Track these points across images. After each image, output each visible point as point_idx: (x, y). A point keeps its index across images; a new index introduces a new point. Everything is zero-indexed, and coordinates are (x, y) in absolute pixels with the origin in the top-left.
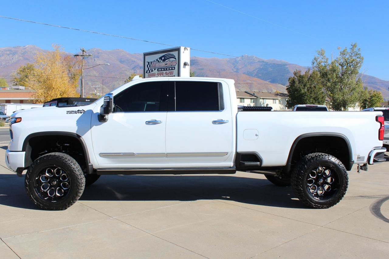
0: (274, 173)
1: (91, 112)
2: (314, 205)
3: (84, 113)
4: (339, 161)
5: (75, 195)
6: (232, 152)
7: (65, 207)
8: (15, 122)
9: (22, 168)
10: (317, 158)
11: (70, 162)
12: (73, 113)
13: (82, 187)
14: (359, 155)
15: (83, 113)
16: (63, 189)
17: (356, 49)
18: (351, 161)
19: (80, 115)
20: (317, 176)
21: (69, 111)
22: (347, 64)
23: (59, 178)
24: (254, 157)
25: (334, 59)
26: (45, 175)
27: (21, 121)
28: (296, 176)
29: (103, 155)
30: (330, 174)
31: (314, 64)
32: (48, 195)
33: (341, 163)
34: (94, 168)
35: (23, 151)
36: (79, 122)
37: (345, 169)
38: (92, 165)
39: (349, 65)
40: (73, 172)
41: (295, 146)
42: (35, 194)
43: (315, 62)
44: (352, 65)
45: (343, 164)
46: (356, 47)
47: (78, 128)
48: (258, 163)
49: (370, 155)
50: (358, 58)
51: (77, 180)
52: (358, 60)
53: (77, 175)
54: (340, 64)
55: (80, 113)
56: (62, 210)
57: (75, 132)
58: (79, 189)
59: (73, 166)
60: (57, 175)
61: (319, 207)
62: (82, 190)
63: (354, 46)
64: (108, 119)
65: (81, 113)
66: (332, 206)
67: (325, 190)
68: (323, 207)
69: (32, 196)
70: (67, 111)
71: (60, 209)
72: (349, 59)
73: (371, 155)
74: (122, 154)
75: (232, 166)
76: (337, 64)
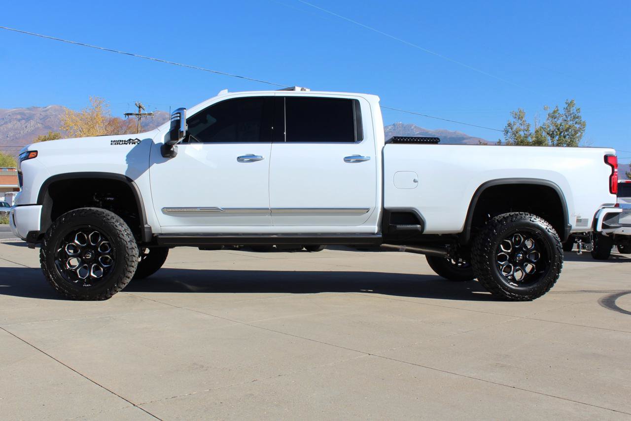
0: (444, 253)
1: (149, 142)
2: (509, 295)
3: (138, 144)
4: (547, 224)
5: (121, 275)
6: (375, 208)
7: (104, 295)
8: (27, 158)
9: (37, 231)
10: (512, 219)
11: (115, 220)
12: (121, 143)
13: (133, 262)
14: (580, 217)
15: (136, 144)
16: (102, 267)
17: (573, 110)
18: (567, 225)
19: (132, 146)
20: (513, 249)
21: (114, 141)
22: (560, 134)
23: (95, 248)
24: (411, 216)
25: (539, 126)
26: (72, 244)
27: (36, 156)
28: (480, 248)
29: (168, 211)
30: (533, 247)
31: (507, 133)
32: (78, 276)
33: (551, 227)
34: (153, 232)
35: (38, 204)
36: (130, 157)
37: (557, 236)
38: (150, 228)
39: (562, 134)
40: (119, 237)
41: (476, 199)
42: (55, 272)
43: (510, 130)
44: (568, 135)
45: (554, 230)
46: (573, 107)
47: (129, 166)
48: (419, 226)
49: (596, 217)
50: (576, 123)
51: (125, 249)
52: (577, 126)
53: (125, 242)
54: (548, 134)
55: (132, 143)
56: (99, 300)
57: (124, 174)
58: (128, 265)
59: (120, 228)
60: (92, 244)
61: (517, 297)
62: (133, 267)
63: (570, 104)
64: (177, 154)
65: (135, 143)
66: (538, 297)
67: (526, 273)
68: (524, 297)
69: (51, 276)
70: (112, 141)
71: (96, 297)
72: (563, 124)
73: (598, 217)
74: (199, 210)
75: (376, 231)
76: (544, 134)
